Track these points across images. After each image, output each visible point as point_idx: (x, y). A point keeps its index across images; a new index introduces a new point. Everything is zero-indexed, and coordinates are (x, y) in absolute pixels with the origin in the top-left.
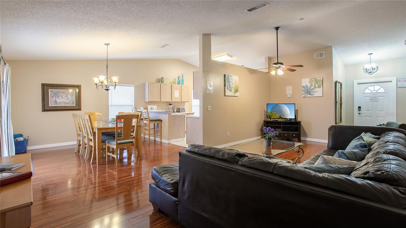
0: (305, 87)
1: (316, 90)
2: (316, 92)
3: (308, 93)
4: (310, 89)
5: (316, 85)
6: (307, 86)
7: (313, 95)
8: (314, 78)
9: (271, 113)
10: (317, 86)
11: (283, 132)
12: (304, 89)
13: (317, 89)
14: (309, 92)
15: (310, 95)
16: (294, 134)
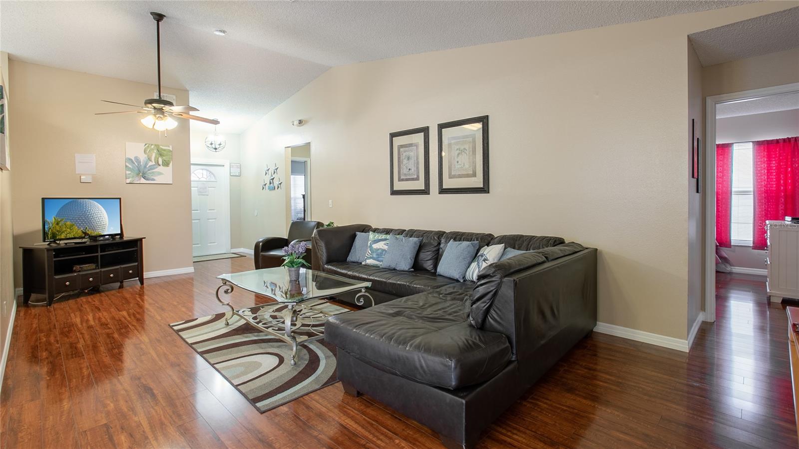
0: (132, 162)
1: (158, 171)
2: (160, 174)
3: (141, 174)
4: (145, 167)
5: (158, 159)
6: (138, 160)
7: (152, 180)
8: (156, 145)
9: (57, 224)
10: (160, 162)
11: (103, 270)
12: (130, 166)
13: (161, 169)
14: (144, 173)
15: (145, 179)
16: (130, 268)
